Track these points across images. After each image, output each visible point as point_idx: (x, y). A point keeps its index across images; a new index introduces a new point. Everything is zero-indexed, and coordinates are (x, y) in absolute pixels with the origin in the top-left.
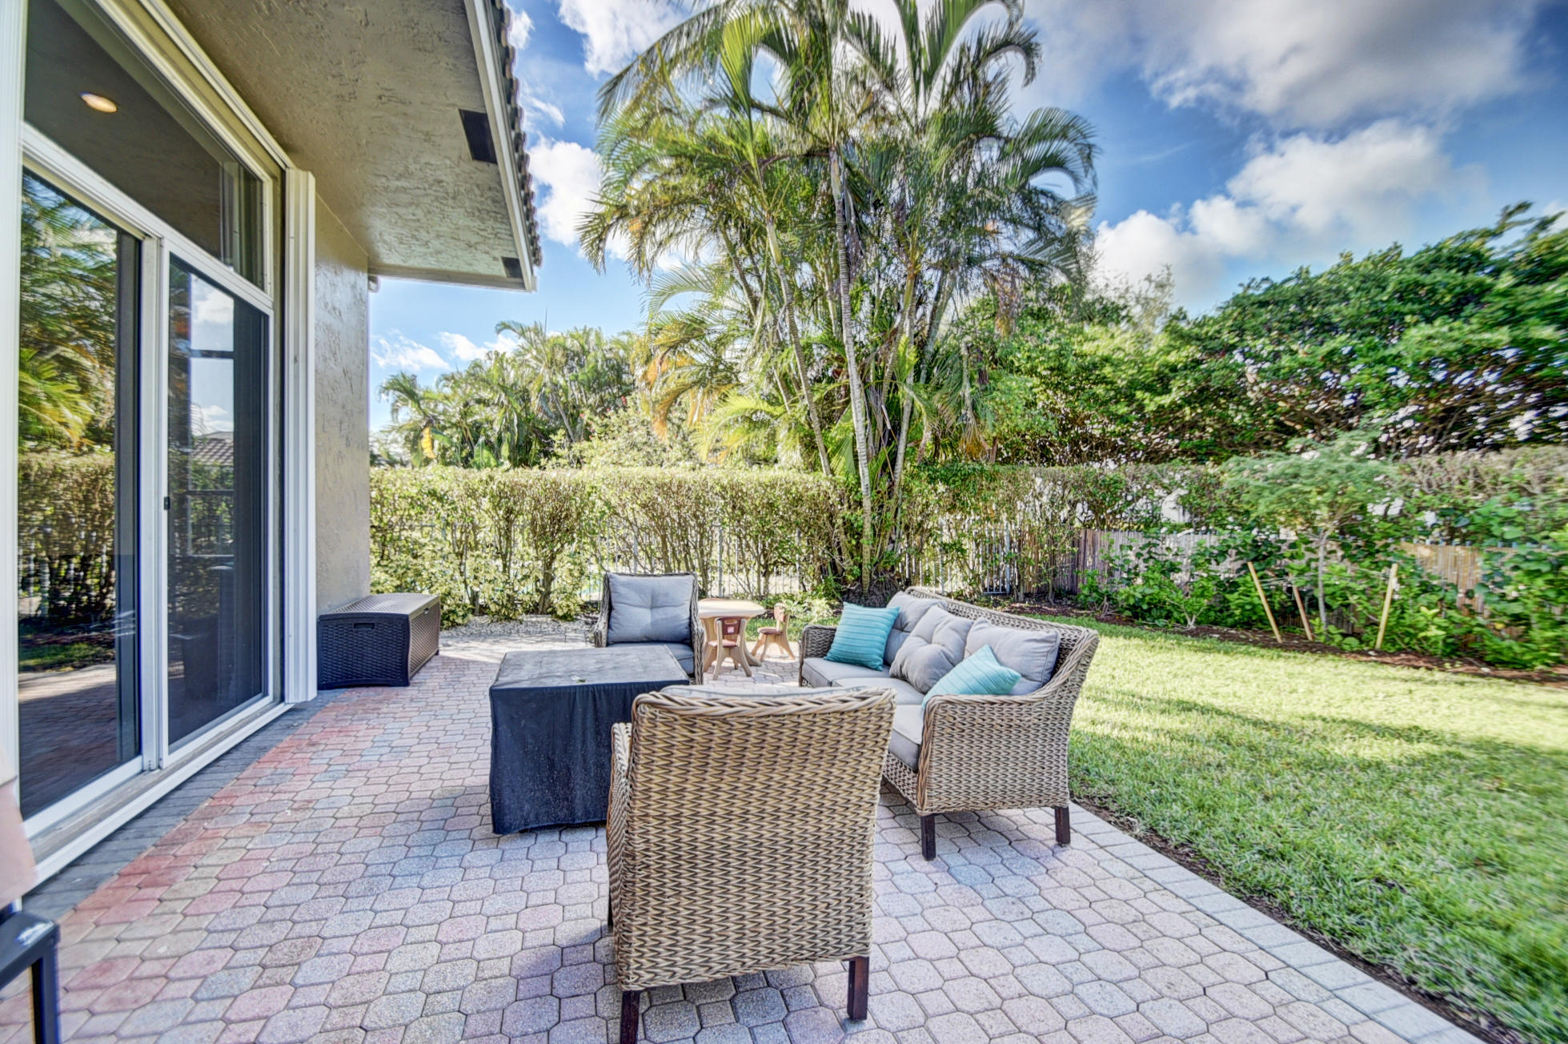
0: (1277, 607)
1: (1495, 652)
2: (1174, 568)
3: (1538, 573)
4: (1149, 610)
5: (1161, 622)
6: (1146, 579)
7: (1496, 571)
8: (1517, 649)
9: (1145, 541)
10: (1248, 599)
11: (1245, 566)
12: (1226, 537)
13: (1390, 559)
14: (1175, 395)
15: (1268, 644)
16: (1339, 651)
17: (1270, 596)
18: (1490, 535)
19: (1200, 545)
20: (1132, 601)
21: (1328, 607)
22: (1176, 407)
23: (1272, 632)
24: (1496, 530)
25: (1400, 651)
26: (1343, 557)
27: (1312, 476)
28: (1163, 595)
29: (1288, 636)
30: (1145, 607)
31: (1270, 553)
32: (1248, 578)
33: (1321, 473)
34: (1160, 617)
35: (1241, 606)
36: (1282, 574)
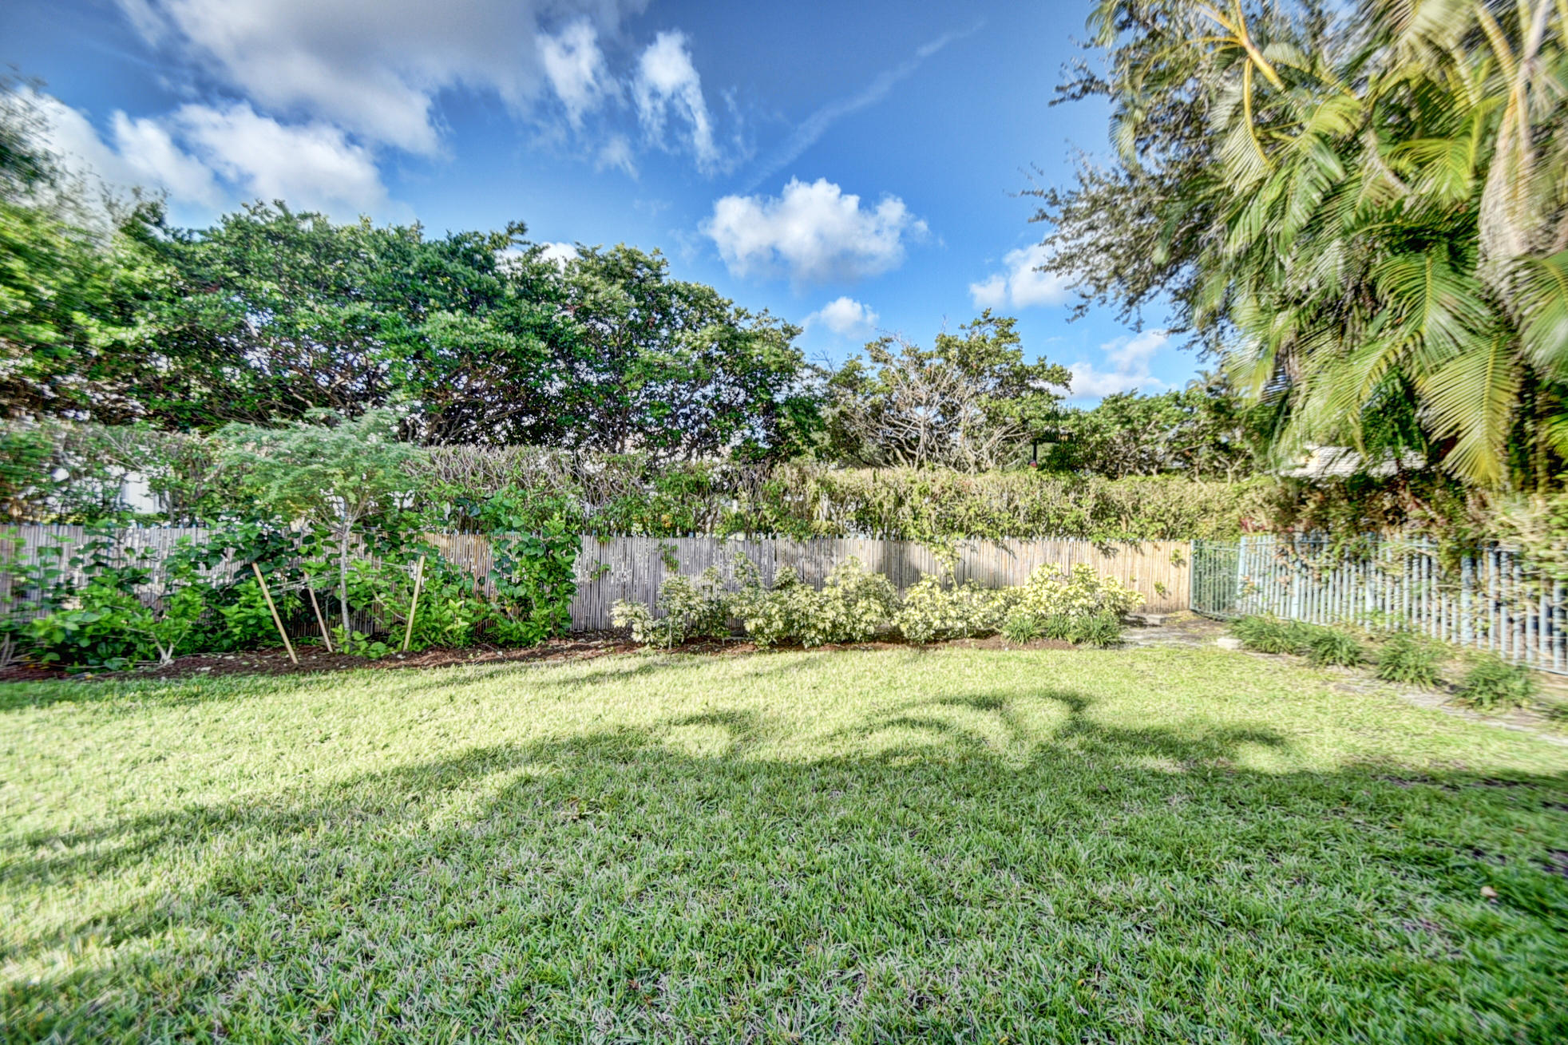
0: (289, 615)
1: (506, 634)
2: (138, 578)
3: (535, 558)
4: (93, 648)
5: (115, 663)
6: (88, 601)
7: (504, 558)
8: (523, 629)
9: (87, 540)
10: (252, 612)
11: (248, 568)
12: (221, 531)
13: (414, 550)
14: (142, 330)
15: (281, 668)
16: (366, 661)
17: (281, 603)
18: (498, 524)
19: (182, 543)
20: (59, 638)
21: (351, 609)
22: (141, 351)
23: (284, 648)
24: (504, 520)
25: (428, 648)
26: (366, 551)
27: (337, 456)
28: (121, 622)
29: (303, 649)
30: (85, 643)
31: (281, 550)
32: (253, 584)
33: (347, 453)
34: (114, 654)
35: (243, 622)
36: (296, 575)
